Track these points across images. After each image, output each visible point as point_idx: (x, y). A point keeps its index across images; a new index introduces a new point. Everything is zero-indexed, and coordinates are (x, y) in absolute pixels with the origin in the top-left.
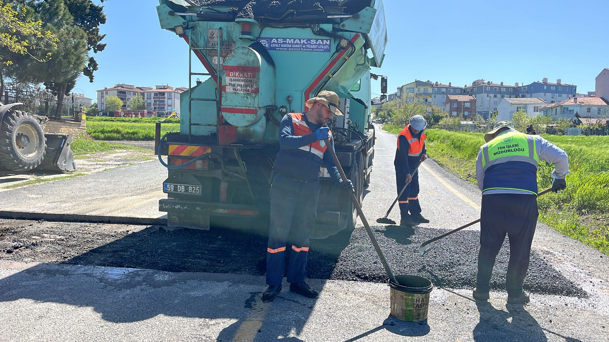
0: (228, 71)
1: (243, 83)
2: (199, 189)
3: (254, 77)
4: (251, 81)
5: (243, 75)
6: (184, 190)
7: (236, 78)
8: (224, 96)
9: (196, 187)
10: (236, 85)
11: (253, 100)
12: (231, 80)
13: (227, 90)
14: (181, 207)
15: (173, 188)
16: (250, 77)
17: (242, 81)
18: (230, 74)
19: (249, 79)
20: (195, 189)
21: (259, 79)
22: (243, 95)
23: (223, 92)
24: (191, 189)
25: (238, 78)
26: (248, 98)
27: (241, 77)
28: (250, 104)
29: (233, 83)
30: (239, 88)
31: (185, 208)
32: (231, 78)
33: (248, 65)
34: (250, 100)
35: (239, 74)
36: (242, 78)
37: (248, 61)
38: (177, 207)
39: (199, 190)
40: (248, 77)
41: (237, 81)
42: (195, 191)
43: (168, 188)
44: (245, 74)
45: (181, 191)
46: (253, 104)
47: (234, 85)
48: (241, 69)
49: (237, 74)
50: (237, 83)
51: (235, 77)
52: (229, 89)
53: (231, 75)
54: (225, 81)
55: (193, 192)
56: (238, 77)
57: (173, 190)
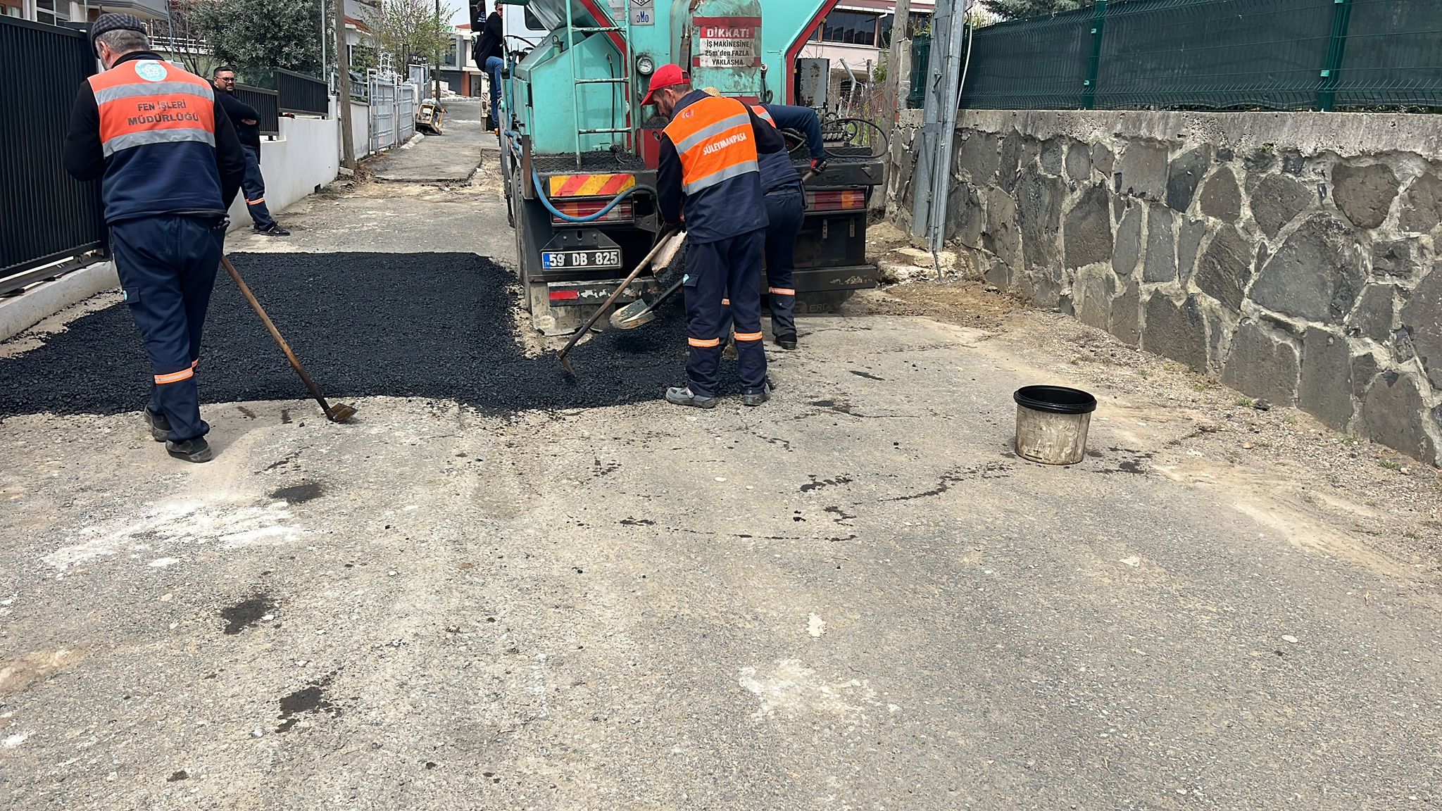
0: (704, 28)
1: (731, 49)
2: (617, 255)
3: (751, 36)
4: (744, 44)
5: (732, 34)
6: (586, 261)
7: (719, 40)
8: (697, 75)
9: (610, 253)
10: (719, 53)
11: (751, 80)
12: (709, 44)
13: (703, 64)
14: (594, 292)
15: (563, 260)
16: (745, 37)
17: (730, 44)
18: (708, 33)
19: (743, 40)
20: (608, 258)
21: (760, 39)
22: (731, 71)
23: (694, 68)
24: (601, 258)
25: (722, 40)
26: (740, 76)
27: (728, 37)
28: (745, 85)
29: (712, 49)
30: (724, 57)
31: (601, 294)
32: (710, 40)
33: (740, 14)
34: (744, 80)
35: (724, 33)
36: (729, 40)
37: (740, 7)
38: (585, 295)
39: (616, 259)
40: (741, 37)
41: (721, 45)
42: (609, 260)
43: (553, 262)
44: (736, 30)
45: (579, 265)
46: (751, 88)
47: (715, 54)
48: (729, 23)
49: (721, 32)
50: (721, 49)
51: (718, 37)
52: (707, 62)
53: (708, 35)
54: (698, 45)
55: (605, 262)
56: (722, 37)
57: (562, 264)
